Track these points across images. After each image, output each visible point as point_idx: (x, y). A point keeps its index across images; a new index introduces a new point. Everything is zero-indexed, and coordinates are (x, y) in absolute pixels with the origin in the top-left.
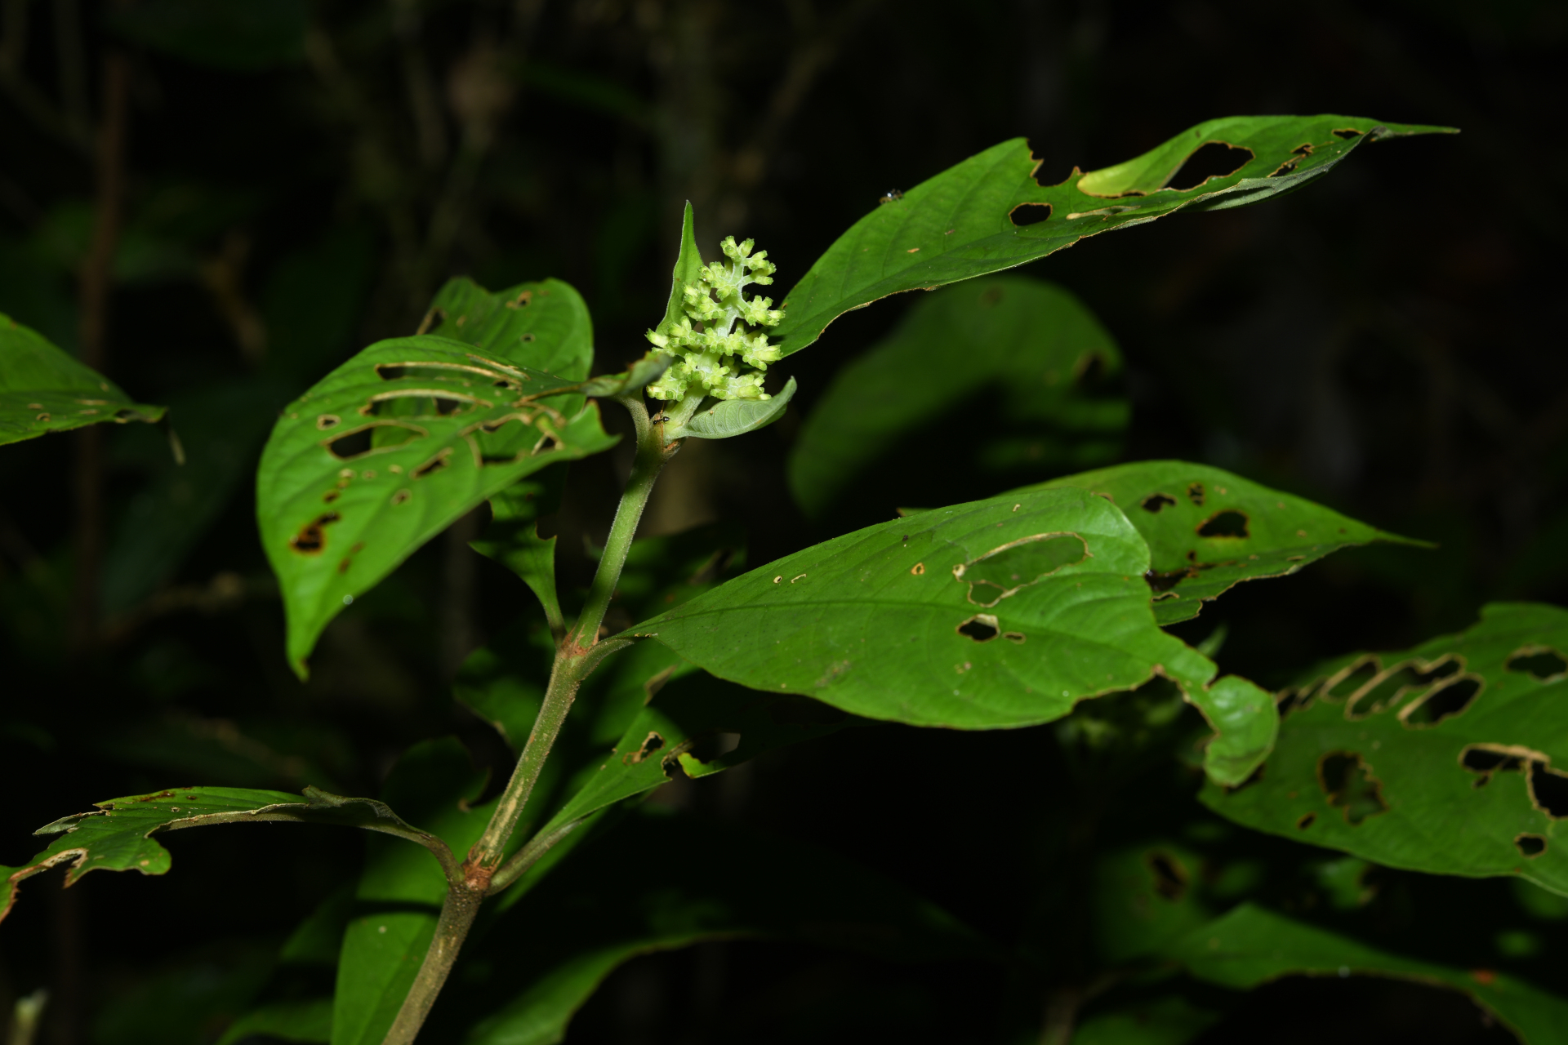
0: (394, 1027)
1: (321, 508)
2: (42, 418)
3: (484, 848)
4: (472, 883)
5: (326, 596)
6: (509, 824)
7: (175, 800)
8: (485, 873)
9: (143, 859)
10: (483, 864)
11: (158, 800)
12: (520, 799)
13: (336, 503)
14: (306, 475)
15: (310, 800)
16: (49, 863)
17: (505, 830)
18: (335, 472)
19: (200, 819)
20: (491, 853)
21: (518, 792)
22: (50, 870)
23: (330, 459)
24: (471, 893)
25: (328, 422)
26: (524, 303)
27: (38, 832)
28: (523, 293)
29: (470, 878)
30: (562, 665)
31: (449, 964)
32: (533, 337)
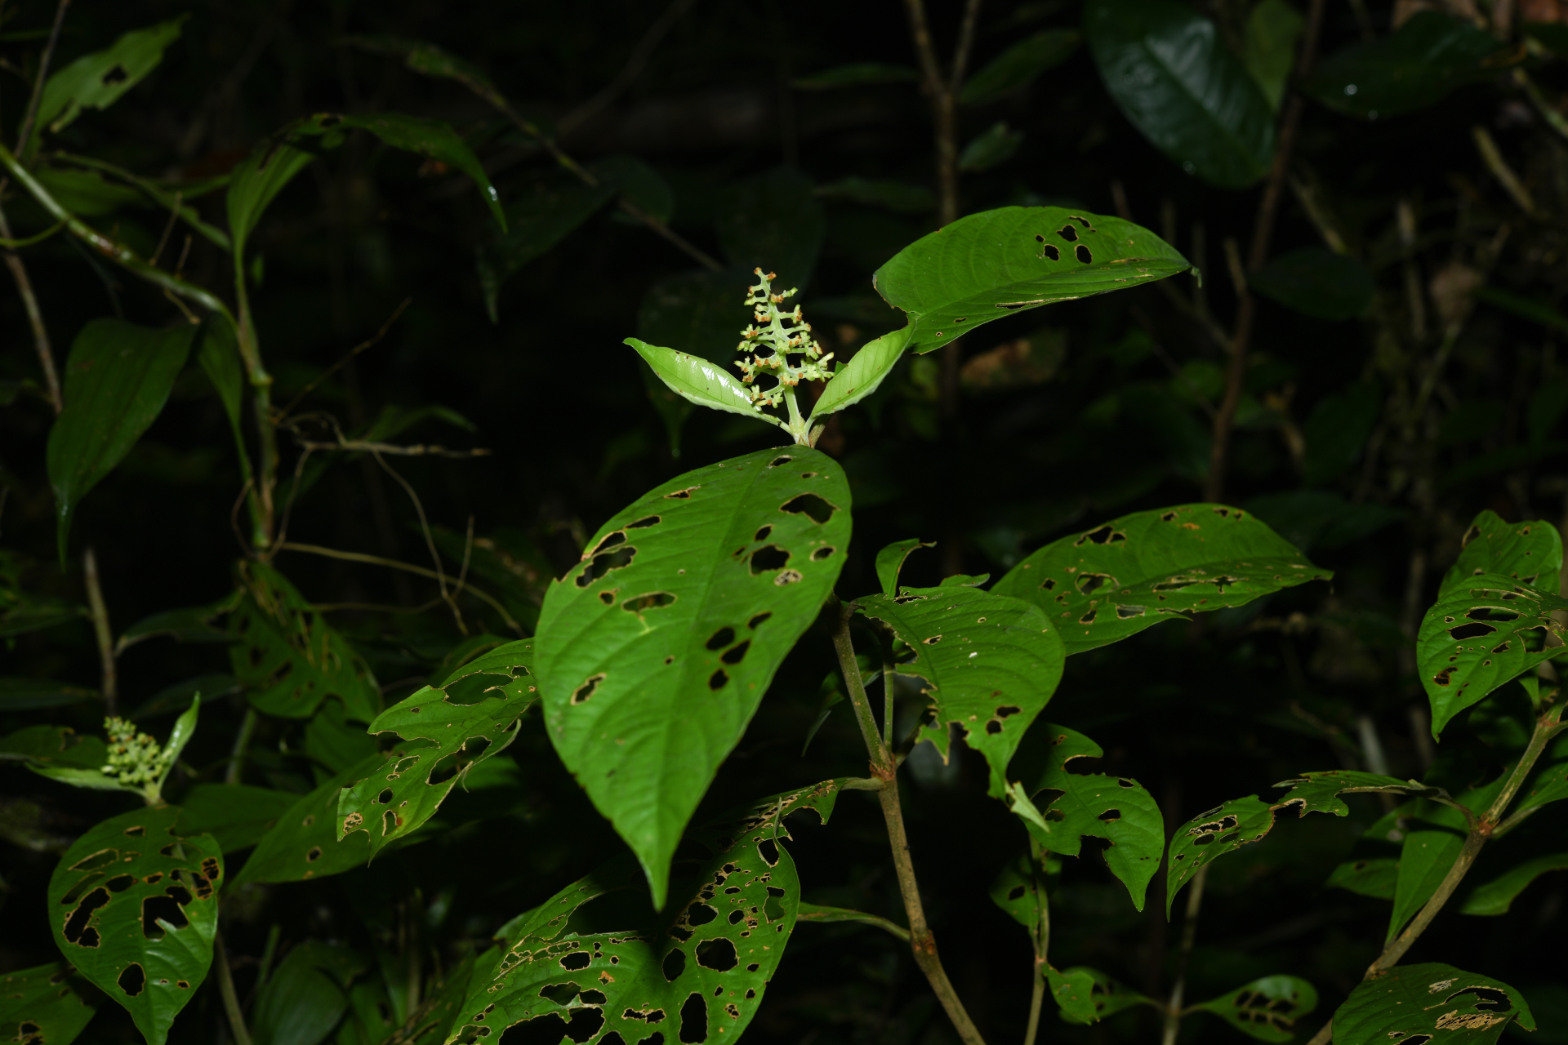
0: (1434, 897)
1: (1449, 664)
2: (1278, 577)
3: (1490, 815)
4: (1482, 832)
5: (1450, 706)
6: (1504, 805)
7: (1338, 776)
8: (1490, 827)
9: (1336, 808)
10: (1489, 823)
11: (1331, 776)
12: (1511, 793)
13: (1455, 661)
14: (1440, 646)
15: (1411, 786)
16: (1287, 804)
17: (1502, 807)
18: (1454, 646)
19: (1356, 789)
20: (1494, 818)
21: (1511, 789)
22: (1287, 807)
23: (1451, 639)
24: (1482, 836)
25: (1449, 620)
26: (1526, 533)
27: (1275, 786)
28: (1526, 526)
29: (1482, 829)
30: (1540, 730)
31: (1466, 869)
32: (1531, 553)
